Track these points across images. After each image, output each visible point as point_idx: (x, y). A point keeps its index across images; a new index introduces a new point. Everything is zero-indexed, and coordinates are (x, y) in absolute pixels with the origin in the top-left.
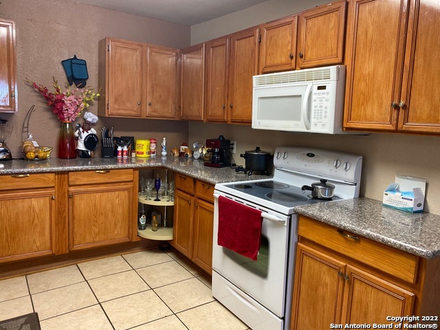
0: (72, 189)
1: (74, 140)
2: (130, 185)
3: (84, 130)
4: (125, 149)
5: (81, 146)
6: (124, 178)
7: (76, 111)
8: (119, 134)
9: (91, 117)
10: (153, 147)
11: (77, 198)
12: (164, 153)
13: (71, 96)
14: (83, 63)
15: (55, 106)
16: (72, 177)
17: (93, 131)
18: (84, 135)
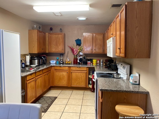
3: (80, 57)
5: (78, 61)
9: (81, 54)
10: (98, 62)
14: (80, 40)
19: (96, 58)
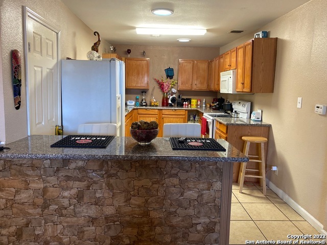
0: (163, 116)
1: (167, 99)
2: (184, 116)
3: (172, 95)
4: (187, 103)
5: (170, 102)
6: (182, 113)
7: (168, 88)
8: (185, 97)
9: (174, 90)
10: (199, 103)
11: (165, 119)
12: (204, 106)
13: (167, 82)
14: (172, 70)
15: (161, 86)
16: (163, 111)
17: (174, 96)
18: (171, 97)
19: (196, 97)
